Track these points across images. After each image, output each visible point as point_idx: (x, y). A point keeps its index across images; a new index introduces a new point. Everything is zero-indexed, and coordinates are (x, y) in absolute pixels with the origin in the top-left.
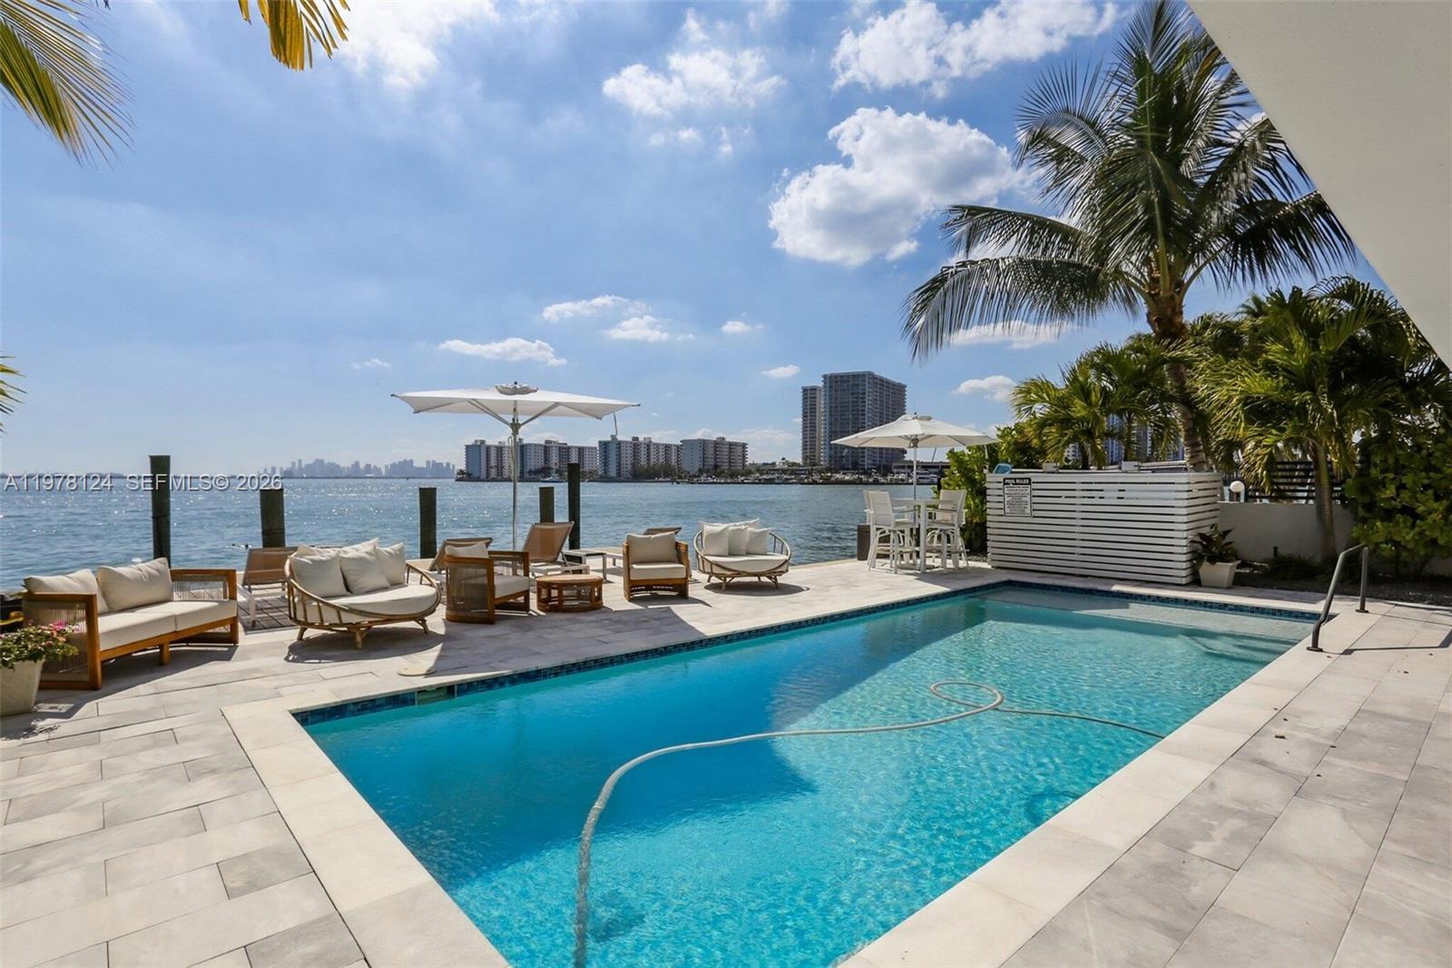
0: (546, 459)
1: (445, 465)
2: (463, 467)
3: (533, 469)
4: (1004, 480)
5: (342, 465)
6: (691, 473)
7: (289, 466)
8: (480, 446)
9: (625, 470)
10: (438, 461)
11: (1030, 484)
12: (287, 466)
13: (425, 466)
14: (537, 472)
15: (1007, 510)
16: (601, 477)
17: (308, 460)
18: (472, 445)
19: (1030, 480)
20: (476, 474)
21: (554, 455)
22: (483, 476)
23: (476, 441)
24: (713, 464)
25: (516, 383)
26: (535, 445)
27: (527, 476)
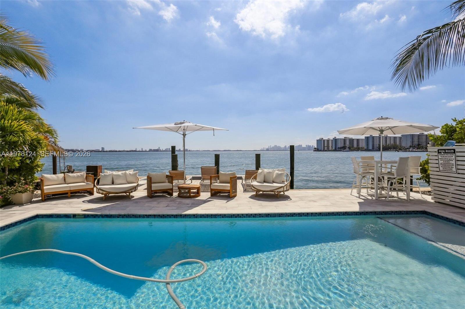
0: (345, 144)
1: (312, 146)
2: (316, 147)
3: (340, 147)
4: (438, 150)
5: (281, 147)
6: (406, 148)
7: (268, 147)
8: (321, 140)
9: (375, 147)
10: (309, 145)
11: (454, 153)
12: (267, 147)
13: (305, 147)
14: (341, 148)
15: (441, 169)
16: (366, 149)
17: (273, 146)
18: (319, 140)
19: (454, 150)
20: (320, 149)
21: (348, 142)
22: (322, 149)
23: (320, 138)
24: (417, 143)
25: (184, 121)
26: (340, 139)
27: (337, 149)
